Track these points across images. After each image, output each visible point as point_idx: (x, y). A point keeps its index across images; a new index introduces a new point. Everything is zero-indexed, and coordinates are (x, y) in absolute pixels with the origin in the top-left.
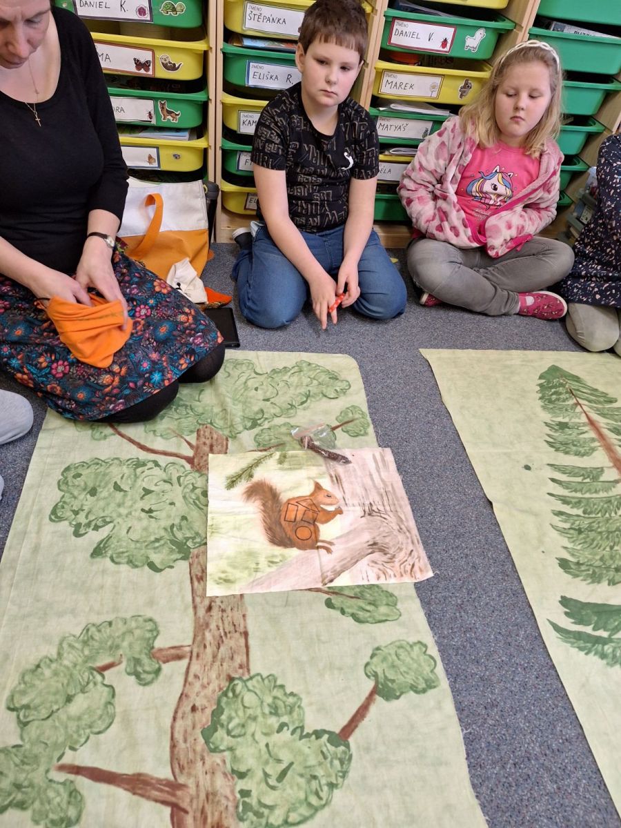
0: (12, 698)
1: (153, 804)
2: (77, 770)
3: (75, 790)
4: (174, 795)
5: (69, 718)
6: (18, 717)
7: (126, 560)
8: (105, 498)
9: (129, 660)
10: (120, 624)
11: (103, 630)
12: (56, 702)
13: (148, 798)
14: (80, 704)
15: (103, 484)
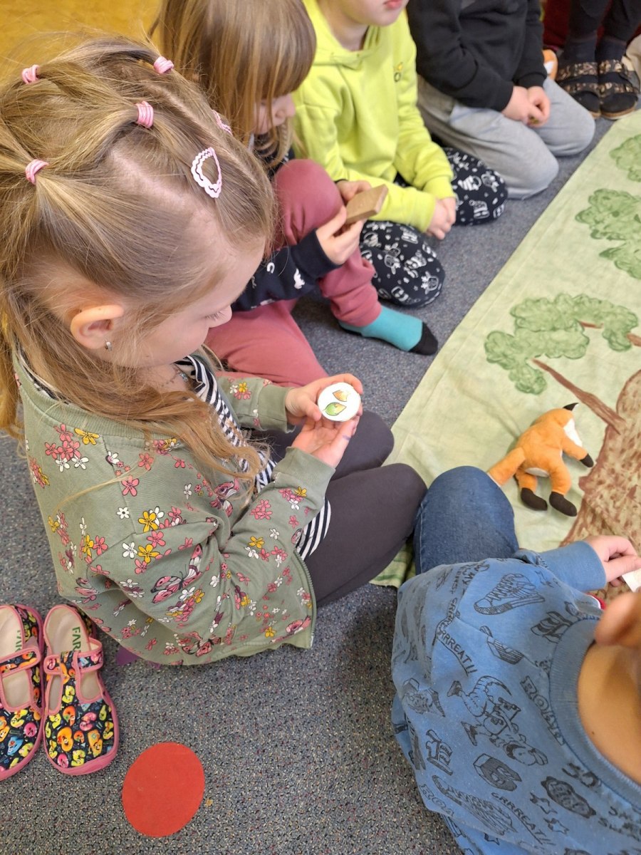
0: (515, 309)
1: (595, 415)
2: (548, 369)
3: (542, 378)
4: (612, 419)
5: (551, 339)
6: (516, 321)
7: (627, 269)
8: (623, 222)
9: (607, 330)
10: (608, 306)
11: (593, 303)
12: (544, 326)
13: (593, 410)
14: (560, 335)
15: (626, 212)
